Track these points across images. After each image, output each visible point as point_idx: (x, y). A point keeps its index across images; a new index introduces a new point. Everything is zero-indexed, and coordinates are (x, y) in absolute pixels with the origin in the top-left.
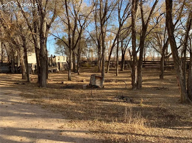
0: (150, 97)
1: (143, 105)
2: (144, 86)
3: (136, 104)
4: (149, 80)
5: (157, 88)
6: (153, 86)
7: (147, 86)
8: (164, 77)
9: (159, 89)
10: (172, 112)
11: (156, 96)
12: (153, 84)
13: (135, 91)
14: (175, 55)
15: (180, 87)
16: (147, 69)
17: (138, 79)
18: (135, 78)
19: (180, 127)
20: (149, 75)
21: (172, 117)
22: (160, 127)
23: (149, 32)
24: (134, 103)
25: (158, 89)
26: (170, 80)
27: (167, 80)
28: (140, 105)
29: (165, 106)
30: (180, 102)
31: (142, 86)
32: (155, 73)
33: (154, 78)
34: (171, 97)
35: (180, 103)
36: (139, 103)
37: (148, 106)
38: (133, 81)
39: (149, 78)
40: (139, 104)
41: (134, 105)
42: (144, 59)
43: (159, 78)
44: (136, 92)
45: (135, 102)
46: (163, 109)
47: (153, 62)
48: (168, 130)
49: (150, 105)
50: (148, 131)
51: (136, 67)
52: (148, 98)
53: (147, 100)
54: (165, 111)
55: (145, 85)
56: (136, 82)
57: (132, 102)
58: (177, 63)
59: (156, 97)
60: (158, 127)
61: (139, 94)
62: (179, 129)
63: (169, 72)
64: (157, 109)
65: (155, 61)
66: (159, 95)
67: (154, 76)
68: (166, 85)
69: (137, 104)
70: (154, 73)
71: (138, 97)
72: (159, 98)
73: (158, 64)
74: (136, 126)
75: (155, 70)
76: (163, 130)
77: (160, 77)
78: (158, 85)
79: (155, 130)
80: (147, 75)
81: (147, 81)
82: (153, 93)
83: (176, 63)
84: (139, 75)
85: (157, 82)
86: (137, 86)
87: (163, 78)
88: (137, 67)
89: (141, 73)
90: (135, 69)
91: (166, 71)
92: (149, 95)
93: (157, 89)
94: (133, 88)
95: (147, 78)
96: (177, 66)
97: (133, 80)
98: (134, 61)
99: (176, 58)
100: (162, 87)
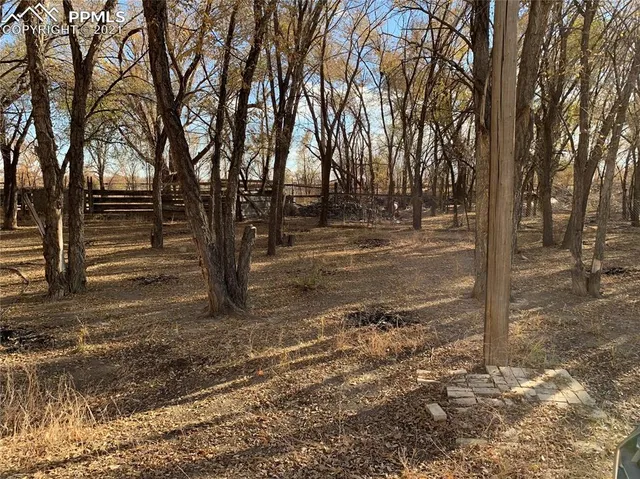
0: (116, 313)
1: (88, 348)
2: (95, 279)
3: (63, 348)
4: (117, 256)
5: (143, 278)
6: (127, 276)
7: (106, 278)
8: (166, 242)
9: (147, 283)
10: (182, 351)
11: (138, 307)
12: (128, 269)
13: (61, 303)
14: (186, 171)
15: (205, 270)
16: (109, 218)
17: (72, 256)
18: (58, 254)
19: (204, 391)
20: (115, 239)
21: (181, 364)
22: (143, 408)
23: (109, 90)
24: (55, 348)
25: (143, 282)
26: (184, 249)
27: (174, 251)
28: (75, 352)
29: (162, 336)
30: (207, 313)
31: (89, 279)
32: (137, 230)
33: (134, 248)
34: (181, 304)
35: (207, 317)
36: (72, 343)
37: (106, 346)
38: (50, 267)
39: (118, 249)
40: (75, 348)
41: (53, 355)
42: (101, 183)
43: (150, 246)
44: (64, 305)
45: (60, 342)
46: (156, 347)
47: (133, 195)
48: (169, 410)
49: (113, 341)
50: (101, 435)
51: (59, 212)
52: (107, 318)
53: (105, 326)
54: (162, 350)
55: (100, 275)
56: (61, 268)
57: (42, 344)
58: (192, 195)
59: (137, 310)
60: (136, 412)
61: (77, 308)
62: (201, 398)
63: (183, 226)
64: (137, 352)
65: (139, 189)
66: (148, 302)
67: (135, 240)
68: (169, 267)
69: (66, 346)
70: (134, 231)
71: (70, 324)
72: (148, 311)
73: (147, 200)
74: (52, 434)
75: (139, 222)
76: (153, 414)
77: (152, 244)
78: (144, 269)
79: (127, 424)
80: (110, 240)
81: (109, 260)
82: (126, 299)
83: (188, 196)
84: (71, 242)
85: (142, 260)
86: (67, 282)
87: (162, 247)
88: (63, 211)
89: (82, 233)
90: (57, 218)
91: (172, 223)
92: (112, 306)
93: (143, 284)
94: (51, 293)
95: (111, 250)
96: (192, 205)
97: (48, 263)
98: (48, 188)
99: (189, 179)
100: (157, 273)
